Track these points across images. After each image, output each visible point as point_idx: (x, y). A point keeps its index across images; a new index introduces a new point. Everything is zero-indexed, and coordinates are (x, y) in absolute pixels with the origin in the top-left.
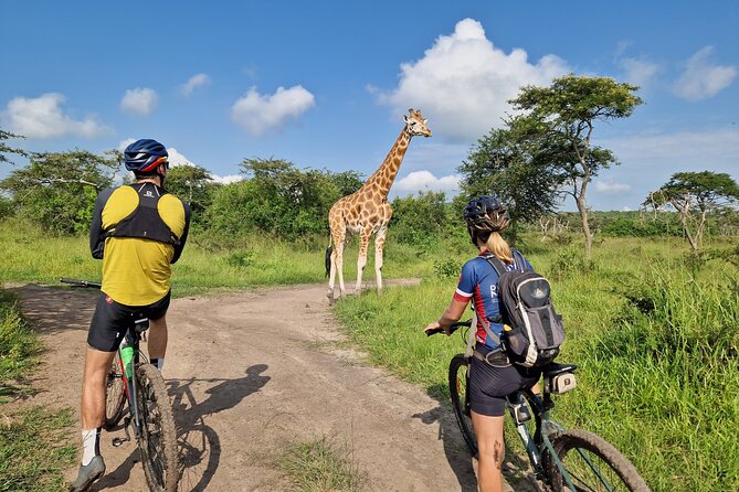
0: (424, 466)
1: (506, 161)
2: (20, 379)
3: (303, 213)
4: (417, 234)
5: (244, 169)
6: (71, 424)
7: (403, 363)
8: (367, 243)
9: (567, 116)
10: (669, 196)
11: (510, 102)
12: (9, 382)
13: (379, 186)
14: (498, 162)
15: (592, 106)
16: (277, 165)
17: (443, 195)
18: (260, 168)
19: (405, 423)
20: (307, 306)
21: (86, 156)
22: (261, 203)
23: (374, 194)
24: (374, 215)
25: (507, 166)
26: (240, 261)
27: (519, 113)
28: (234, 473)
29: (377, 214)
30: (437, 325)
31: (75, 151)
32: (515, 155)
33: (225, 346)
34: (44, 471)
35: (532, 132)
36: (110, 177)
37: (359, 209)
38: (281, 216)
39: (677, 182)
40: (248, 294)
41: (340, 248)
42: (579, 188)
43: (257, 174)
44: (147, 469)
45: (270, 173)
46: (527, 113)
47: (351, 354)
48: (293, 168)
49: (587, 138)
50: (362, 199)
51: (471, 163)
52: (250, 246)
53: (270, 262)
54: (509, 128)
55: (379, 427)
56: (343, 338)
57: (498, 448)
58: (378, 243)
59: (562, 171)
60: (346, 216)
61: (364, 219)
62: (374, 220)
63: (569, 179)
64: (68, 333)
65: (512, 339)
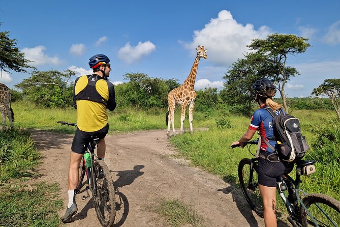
0: (229, 214)
1: (245, 73)
2: (33, 170)
3: (152, 97)
4: (204, 107)
5: (126, 77)
6: (58, 190)
7: (209, 165)
8: (185, 110)
9: (274, 53)
10: (325, 90)
11: (247, 46)
12: (28, 171)
13: (189, 83)
14: (241, 75)
15: (286, 48)
16: (140, 76)
17: (216, 89)
18: (133, 77)
19: (215, 193)
20: (157, 139)
21: (56, 72)
22: (133, 93)
23: (187, 87)
24: (188, 96)
25: (246, 76)
26: (124, 119)
27: (251, 51)
28: (137, 215)
29: (189, 95)
30: (238, 143)
31: (51, 70)
32: (250, 71)
33: (123, 156)
34: (49, 211)
35: (258, 60)
36: (65, 82)
37: (181, 94)
38: (142, 99)
39: (327, 83)
40: (129, 134)
41: (172, 112)
42: (281, 86)
43: (131, 80)
44: (97, 211)
45: (137, 79)
46: (255, 51)
47: (182, 161)
48: (148, 77)
49: (284, 63)
50: (182, 90)
51: (229, 74)
52: (128, 112)
53: (138, 119)
54: (246, 59)
55: (203, 195)
56: (177, 153)
57: (274, 203)
58: (190, 110)
59: (272, 78)
60: (175, 97)
61: (183, 98)
62: (188, 99)
63: (276, 82)
64: (51, 150)
65: (282, 148)
